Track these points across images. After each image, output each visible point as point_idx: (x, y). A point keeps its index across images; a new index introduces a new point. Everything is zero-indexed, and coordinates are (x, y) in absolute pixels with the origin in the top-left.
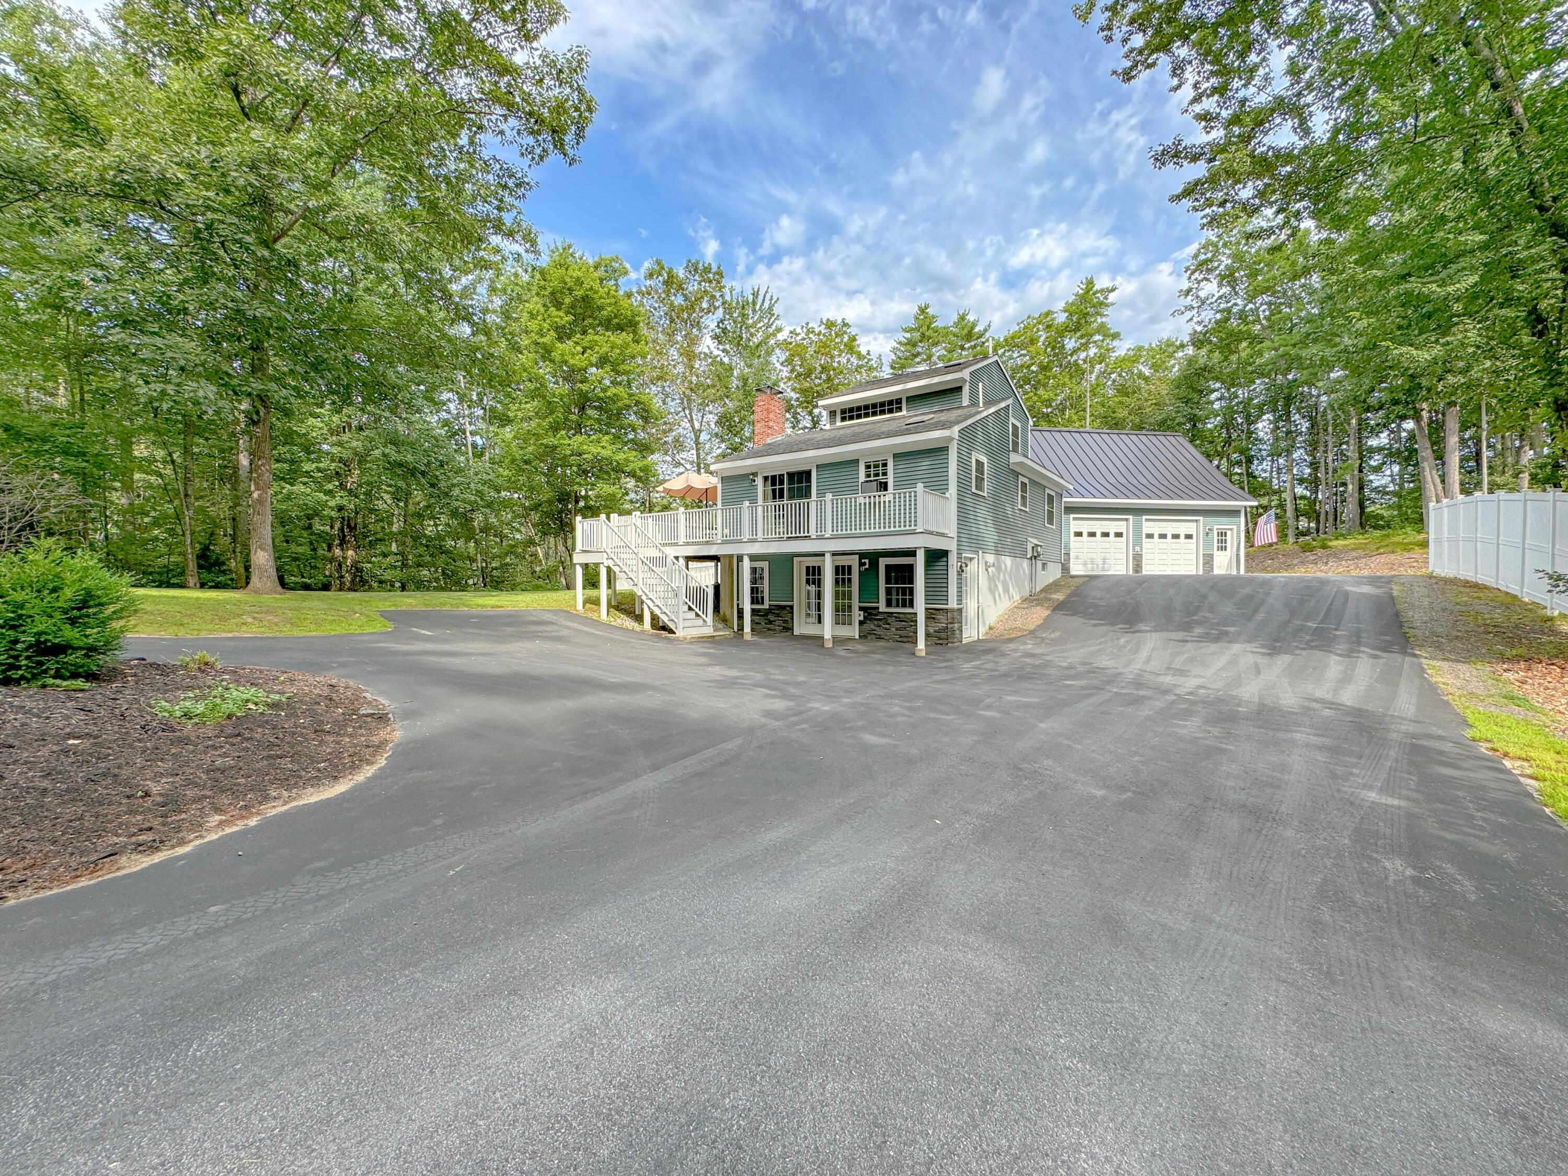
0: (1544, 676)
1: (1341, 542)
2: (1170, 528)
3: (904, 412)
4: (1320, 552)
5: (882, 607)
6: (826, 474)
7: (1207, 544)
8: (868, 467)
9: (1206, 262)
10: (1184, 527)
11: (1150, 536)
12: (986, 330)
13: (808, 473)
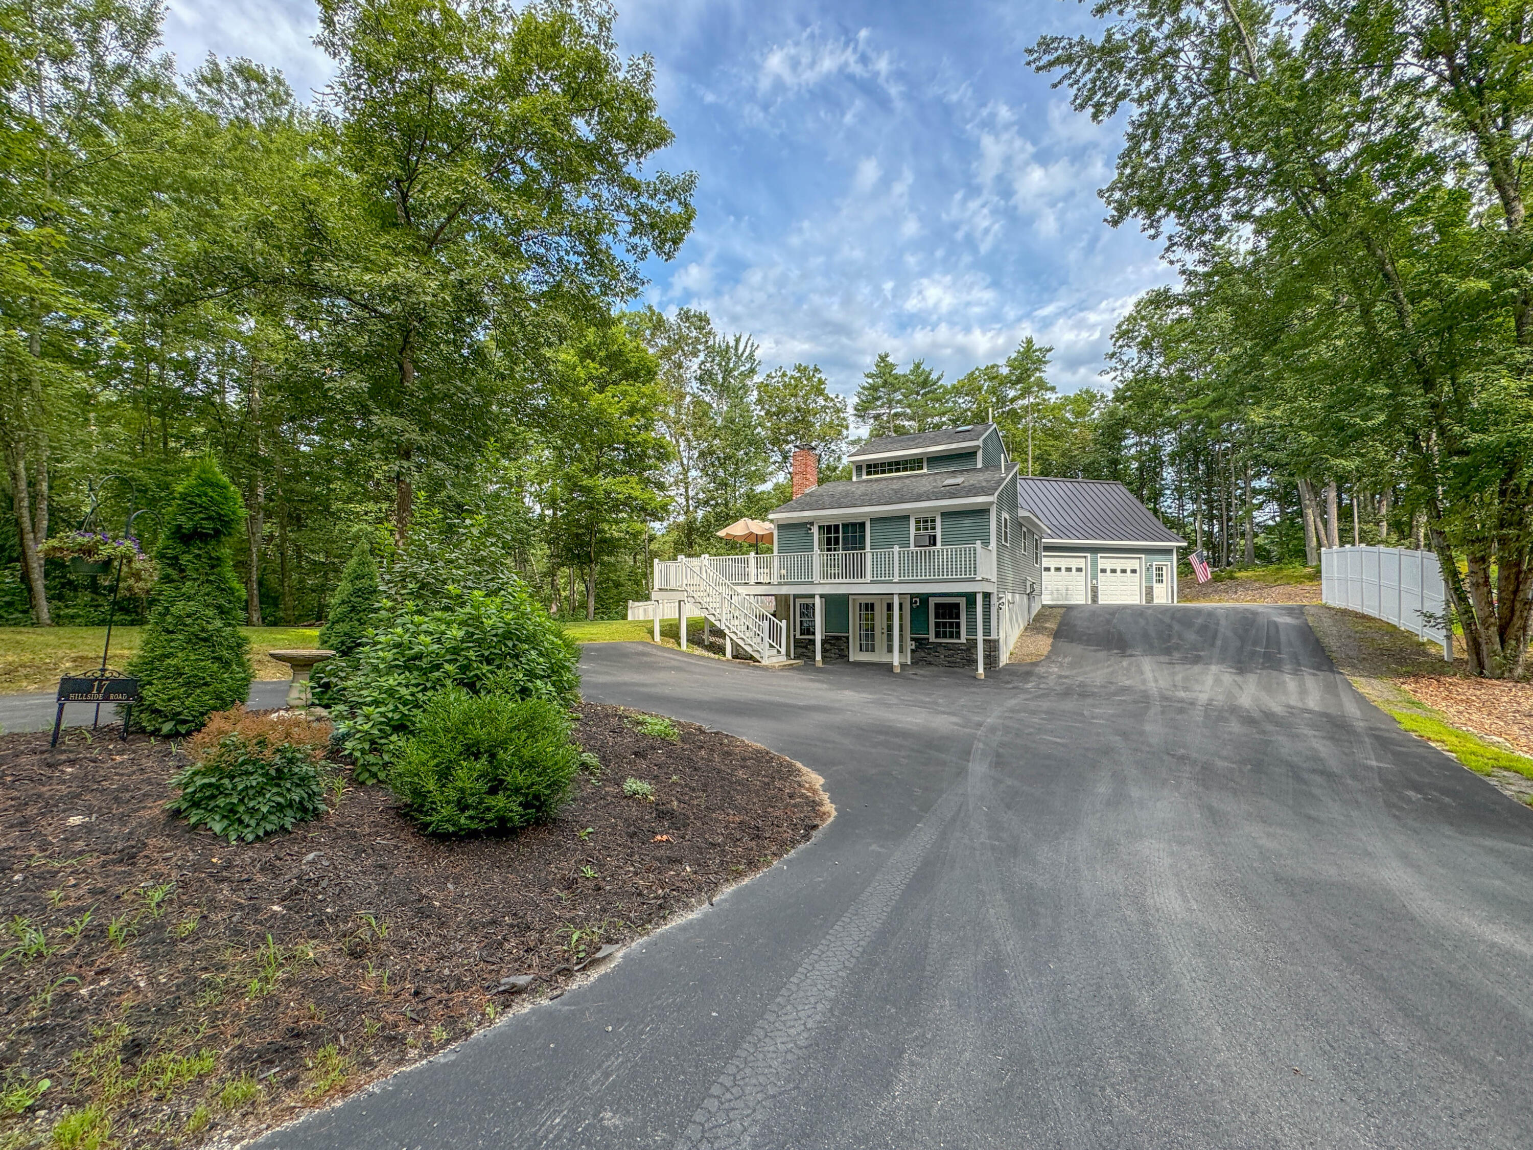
0: (1427, 687)
1: (1243, 574)
2: (1119, 564)
3: (925, 471)
4: (1229, 582)
5: (932, 638)
6: (878, 526)
7: (1149, 579)
8: (918, 522)
9: (1128, 331)
10: (1131, 563)
11: (1104, 571)
12: (939, 379)
13: (863, 525)
